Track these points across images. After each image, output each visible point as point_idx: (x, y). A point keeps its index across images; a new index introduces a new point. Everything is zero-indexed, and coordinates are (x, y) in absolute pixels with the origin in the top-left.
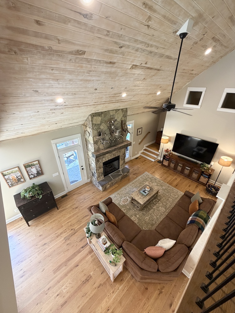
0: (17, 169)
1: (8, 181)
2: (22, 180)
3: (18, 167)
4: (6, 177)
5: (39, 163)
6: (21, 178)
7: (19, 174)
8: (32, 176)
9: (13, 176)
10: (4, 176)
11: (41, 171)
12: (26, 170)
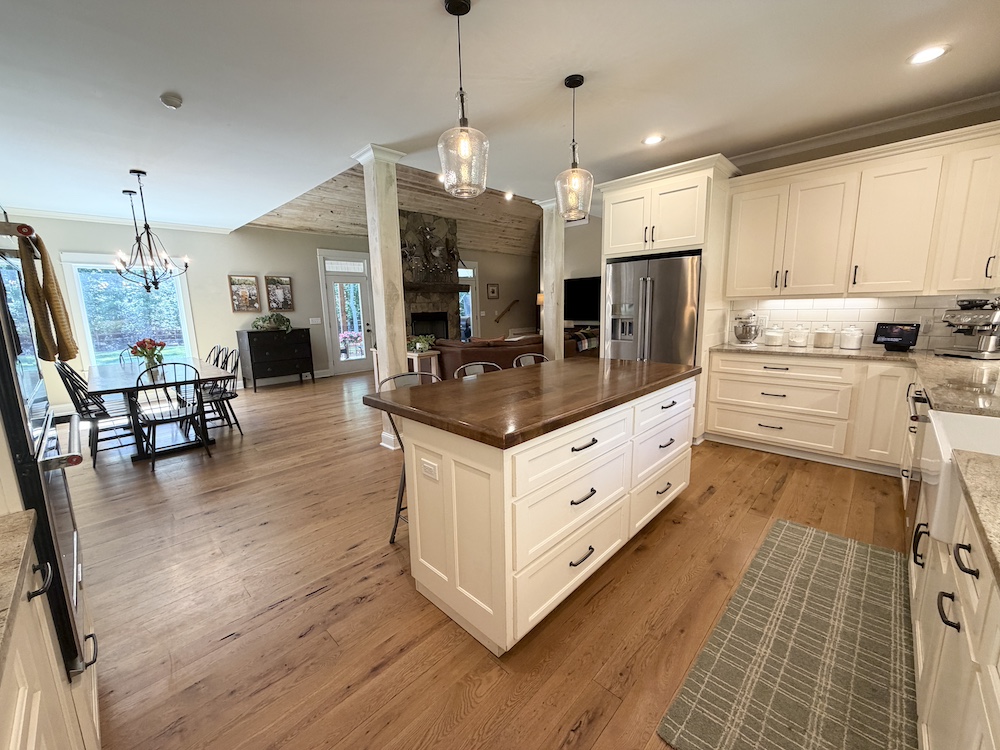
0: (253, 279)
1: (235, 297)
2: (256, 305)
3: (256, 278)
4: (234, 288)
5: (291, 284)
6: (256, 301)
7: (255, 291)
8: (275, 305)
9: (244, 291)
10: (232, 283)
11: (292, 300)
12: (267, 288)
